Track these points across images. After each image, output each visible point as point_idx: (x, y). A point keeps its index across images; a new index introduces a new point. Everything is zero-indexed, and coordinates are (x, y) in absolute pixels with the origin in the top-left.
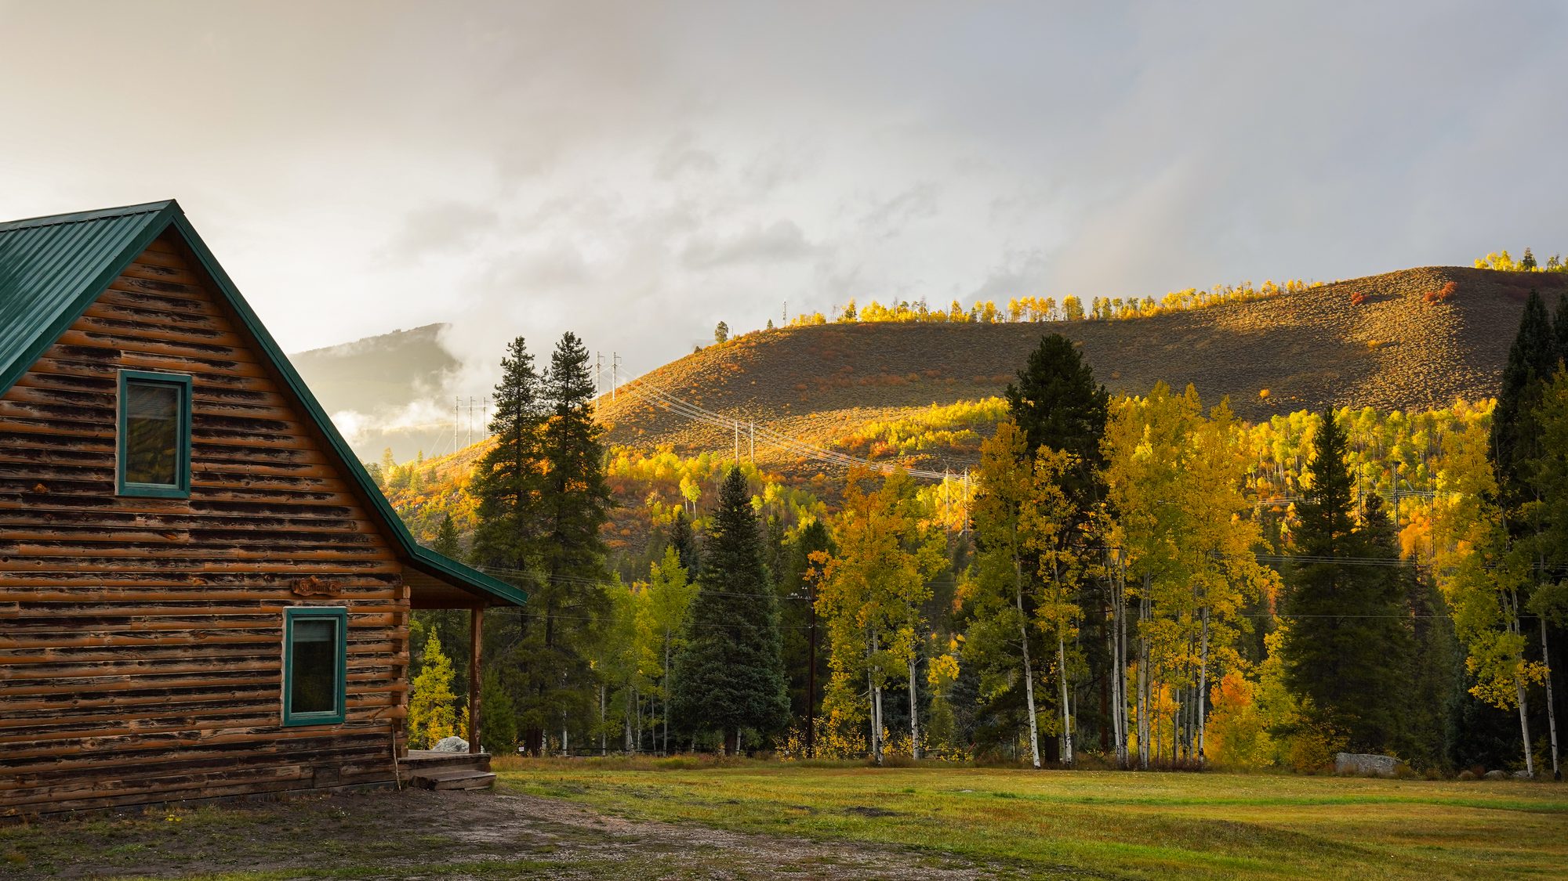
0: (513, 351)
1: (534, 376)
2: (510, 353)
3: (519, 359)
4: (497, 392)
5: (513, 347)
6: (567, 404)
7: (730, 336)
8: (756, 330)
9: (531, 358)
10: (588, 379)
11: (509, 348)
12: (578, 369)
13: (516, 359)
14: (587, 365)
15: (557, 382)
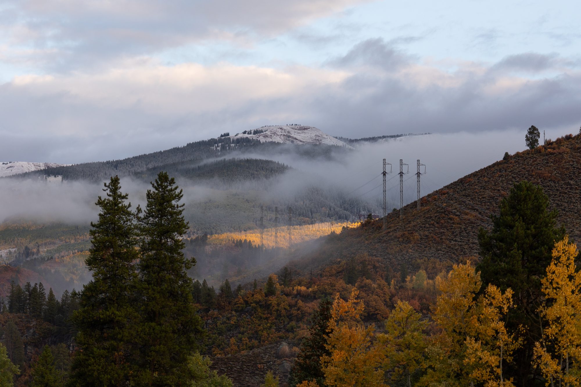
0: (108, 191)
1: (129, 214)
2: (105, 193)
3: (114, 199)
4: (94, 229)
5: (108, 187)
6: (161, 239)
7: (541, 142)
8: (568, 134)
9: (125, 197)
10: (180, 217)
11: (105, 188)
12: (173, 207)
13: (111, 198)
14: (180, 203)
15: (151, 219)
